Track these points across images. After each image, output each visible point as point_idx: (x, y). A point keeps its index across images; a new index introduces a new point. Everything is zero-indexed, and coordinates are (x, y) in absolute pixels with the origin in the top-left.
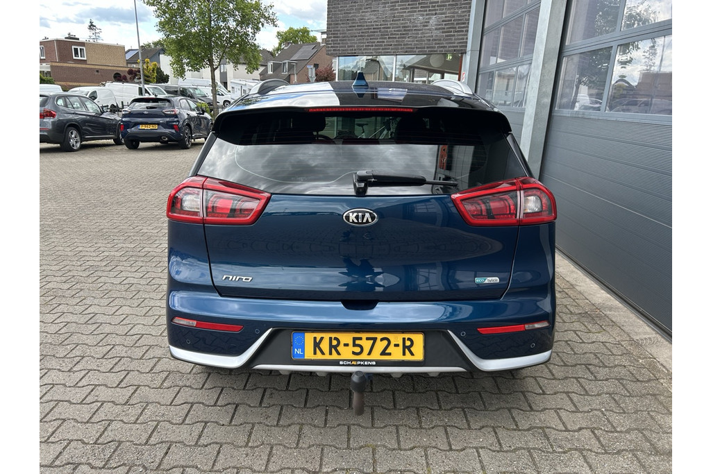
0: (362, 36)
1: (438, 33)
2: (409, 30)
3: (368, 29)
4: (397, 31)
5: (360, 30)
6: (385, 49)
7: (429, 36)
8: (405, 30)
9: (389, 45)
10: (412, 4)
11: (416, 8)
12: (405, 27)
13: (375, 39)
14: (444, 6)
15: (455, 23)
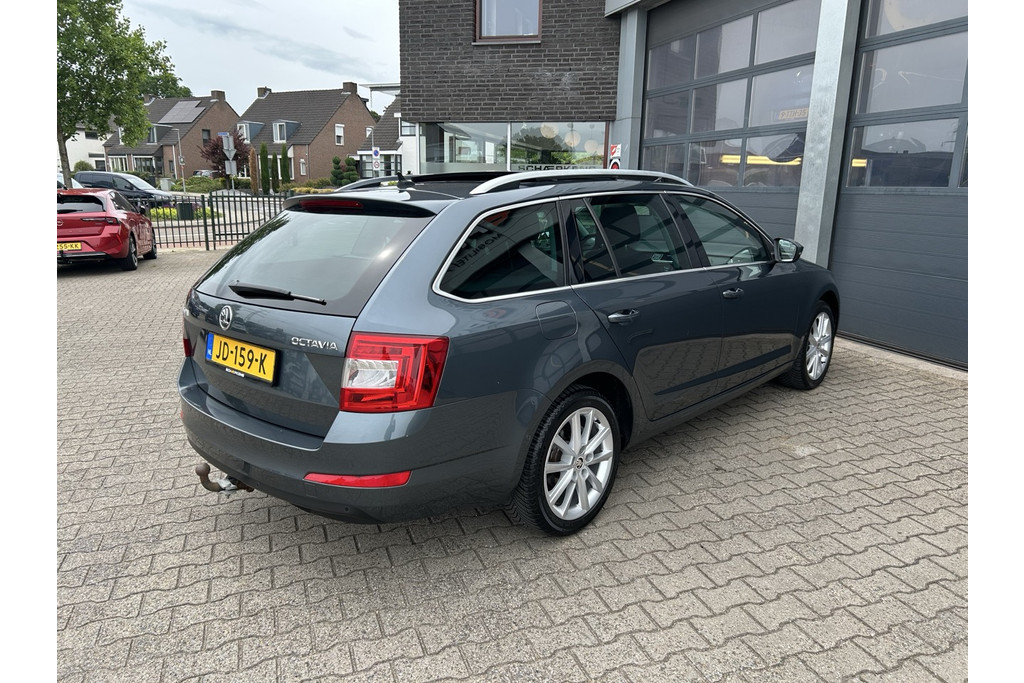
0: (458, 95)
1: (575, 95)
2: (532, 90)
3: (470, 86)
4: (515, 90)
5: (455, 86)
6: (497, 114)
7: (562, 98)
8: (525, 90)
9: (502, 109)
10: (534, 56)
11: (541, 61)
12: (525, 85)
13: (481, 100)
14: (581, 60)
15: (598, 82)
